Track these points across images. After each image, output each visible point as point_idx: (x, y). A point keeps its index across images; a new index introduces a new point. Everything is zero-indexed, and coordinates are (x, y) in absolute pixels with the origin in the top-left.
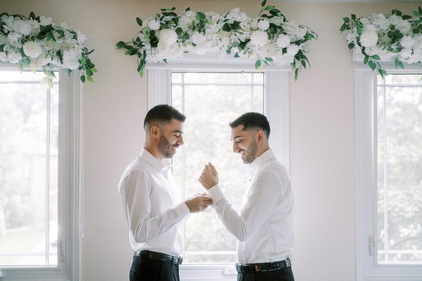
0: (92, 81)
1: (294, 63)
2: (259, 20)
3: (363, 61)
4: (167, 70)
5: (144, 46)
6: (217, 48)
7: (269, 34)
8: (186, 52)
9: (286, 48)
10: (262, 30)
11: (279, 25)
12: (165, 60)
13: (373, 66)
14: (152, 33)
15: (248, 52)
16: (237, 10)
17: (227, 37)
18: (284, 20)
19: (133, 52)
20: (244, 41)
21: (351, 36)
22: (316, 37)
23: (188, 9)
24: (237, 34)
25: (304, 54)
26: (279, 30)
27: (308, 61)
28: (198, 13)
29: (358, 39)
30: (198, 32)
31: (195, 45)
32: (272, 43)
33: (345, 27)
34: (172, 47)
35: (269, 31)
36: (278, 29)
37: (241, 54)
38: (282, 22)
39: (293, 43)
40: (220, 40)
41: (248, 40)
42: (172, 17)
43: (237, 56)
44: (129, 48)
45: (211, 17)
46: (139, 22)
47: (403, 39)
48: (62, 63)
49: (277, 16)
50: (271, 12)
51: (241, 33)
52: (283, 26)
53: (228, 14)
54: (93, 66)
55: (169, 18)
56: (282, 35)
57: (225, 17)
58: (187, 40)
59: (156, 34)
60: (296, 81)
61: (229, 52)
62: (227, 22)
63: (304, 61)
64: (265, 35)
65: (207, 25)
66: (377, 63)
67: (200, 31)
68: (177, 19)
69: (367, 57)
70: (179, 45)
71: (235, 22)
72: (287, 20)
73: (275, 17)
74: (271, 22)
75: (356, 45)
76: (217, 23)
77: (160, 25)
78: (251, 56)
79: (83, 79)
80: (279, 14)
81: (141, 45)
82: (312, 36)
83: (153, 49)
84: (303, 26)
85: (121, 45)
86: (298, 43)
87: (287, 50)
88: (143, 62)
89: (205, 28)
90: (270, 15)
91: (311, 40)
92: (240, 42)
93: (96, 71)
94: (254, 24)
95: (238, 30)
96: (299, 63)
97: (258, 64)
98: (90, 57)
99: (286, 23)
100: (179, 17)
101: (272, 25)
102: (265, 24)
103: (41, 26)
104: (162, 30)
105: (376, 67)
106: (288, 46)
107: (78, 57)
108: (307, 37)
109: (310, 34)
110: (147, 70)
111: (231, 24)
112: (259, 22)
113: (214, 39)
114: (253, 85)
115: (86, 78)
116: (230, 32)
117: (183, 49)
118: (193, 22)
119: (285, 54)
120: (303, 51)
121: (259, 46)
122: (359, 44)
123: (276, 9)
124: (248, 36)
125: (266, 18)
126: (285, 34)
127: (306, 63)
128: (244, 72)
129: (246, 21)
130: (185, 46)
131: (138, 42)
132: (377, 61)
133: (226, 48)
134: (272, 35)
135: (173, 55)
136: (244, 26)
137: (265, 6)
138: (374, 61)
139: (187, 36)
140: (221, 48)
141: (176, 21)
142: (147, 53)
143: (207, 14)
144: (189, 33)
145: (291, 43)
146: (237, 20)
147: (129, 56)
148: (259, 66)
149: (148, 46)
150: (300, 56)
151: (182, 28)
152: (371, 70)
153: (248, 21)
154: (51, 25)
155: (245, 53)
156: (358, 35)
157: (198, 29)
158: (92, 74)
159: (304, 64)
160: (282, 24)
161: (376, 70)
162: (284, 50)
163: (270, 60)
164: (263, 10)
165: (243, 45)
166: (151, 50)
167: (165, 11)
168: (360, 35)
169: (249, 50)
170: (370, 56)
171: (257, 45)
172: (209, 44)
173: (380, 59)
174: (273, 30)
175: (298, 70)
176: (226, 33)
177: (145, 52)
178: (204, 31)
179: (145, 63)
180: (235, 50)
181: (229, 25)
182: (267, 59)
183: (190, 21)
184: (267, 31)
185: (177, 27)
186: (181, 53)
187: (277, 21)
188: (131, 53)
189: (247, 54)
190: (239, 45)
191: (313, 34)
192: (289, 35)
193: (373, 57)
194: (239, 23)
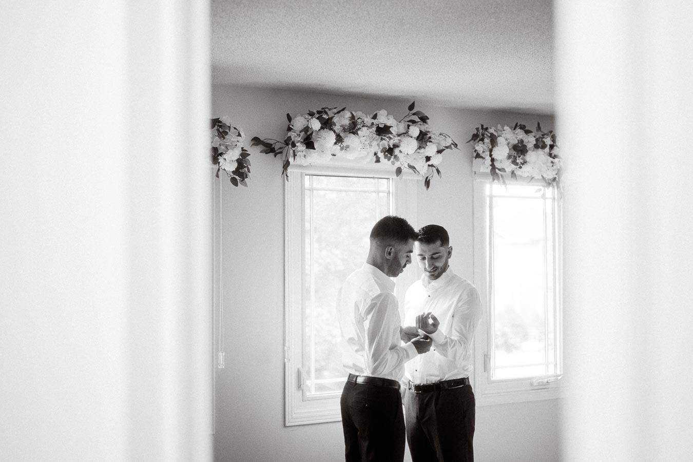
0: (246, 185)
2: (409, 126)
3: (489, 171)
4: (302, 173)
5: (295, 146)
7: (418, 142)
8: (334, 155)
10: (412, 137)
11: (427, 133)
15: (393, 158)
16: (384, 112)
20: (392, 147)
21: (480, 147)
23: (343, 110)
24: (387, 139)
26: (426, 138)
29: (491, 151)
35: (419, 139)
37: (384, 159)
40: (371, 144)
41: (396, 146)
43: (378, 161)
45: (361, 119)
46: (289, 118)
47: (528, 153)
50: (421, 118)
51: (390, 138)
53: (376, 116)
56: (429, 144)
59: (313, 136)
60: (427, 190)
62: (378, 126)
64: (415, 143)
65: (358, 126)
69: (494, 168)
73: (424, 124)
74: (419, 128)
75: (487, 157)
76: (371, 127)
77: (320, 125)
78: (395, 162)
79: (234, 182)
82: (456, 146)
83: (307, 151)
84: (444, 135)
85: (256, 141)
86: (441, 152)
87: (431, 158)
88: (286, 165)
92: (388, 148)
95: (387, 135)
97: (398, 170)
100: (333, 117)
101: (421, 133)
102: (415, 131)
106: (432, 155)
112: (410, 128)
114: (378, 192)
115: (238, 181)
116: (381, 137)
118: (348, 125)
121: (407, 154)
122: (491, 155)
123: (426, 116)
124: (398, 141)
126: (431, 142)
132: (502, 173)
134: (420, 143)
137: (414, 111)
139: (340, 138)
140: (368, 153)
142: (298, 154)
143: (356, 114)
144: (343, 135)
145: (437, 152)
146: (388, 124)
147: (264, 154)
148: (400, 173)
149: (301, 147)
151: (335, 128)
152: (492, 179)
155: (389, 160)
156: (491, 147)
157: (351, 131)
158: (246, 177)
162: (428, 159)
163: (413, 168)
164: (410, 115)
165: (390, 151)
166: (304, 151)
168: (493, 147)
171: (405, 152)
172: (360, 148)
173: (505, 172)
176: (378, 137)
177: (294, 153)
178: (357, 133)
180: (381, 155)
181: (381, 129)
182: (410, 166)
183: (347, 122)
184: (417, 138)
188: (268, 151)
189: (392, 160)
190: (386, 151)
192: (434, 144)
193: (499, 170)
194: (390, 127)
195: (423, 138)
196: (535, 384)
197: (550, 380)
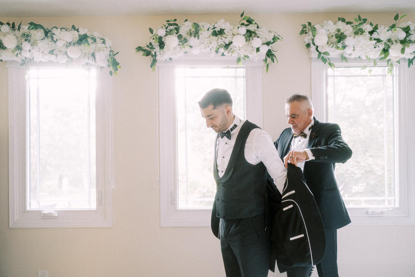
0: (117, 75)
1: (266, 60)
2: (238, 28)
3: (317, 57)
4: (173, 67)
5: (155, 48)
6: (208, 49)
7: (246, 38)
8: (185, 53)
9: (259, 48)
10: (241, 35)
11: (253, 31)
12: (171, 59)
13: (324, 60)
14: (160, 38)
15: (231, 51)
16: (222, 21)
17: (216, 41)
18: (258, 27)
19: (148, 54)
20: (228, 43)
21: (307, 38)
22: (281, 39)
23: (186, 20)
24: (223, 38)
25: (273, 53)
26: (253, 35)
27: (276, 58)
28: (194, 23)
29: (313, 40)
30: (194, 37)
31: (192, 47)
32: (248, 45)
33: (303, 32)
34: (175, 48)
35: (246, 36)
36: (252, 33)
37: (226, 53)
38: (256, 29)
39: (264, 44)
40: (210, 43)
41: (231, 43)
42: (175, 27)
43: (223, 55)
44: (144, 50)
45: (203, 26)
46: (151, 31)
47: (346, 39)
48: (96, 62)
49: (252, 24)
50: (247, 21)
51: (226, 38)
52: (256, 32)
53: (216, 23)
54: (117, 64)
55: (172, 27)
56: (255, 38)
57: (214, 26)
58: (186, 43)
59: (163, 40)
60: (267, 72)
61: (217, 52)
62: (215, 29)
63: (273, 58)
64: (243, 39)
65: (200, 32)
66: (328, 58)
67: (195, 37)
68: (179, 28)
69: (320, 53)
70: (181, 47)
71: (221, 29)
72: (259, 27)
73: (251, 25)
74: (248, 29)
75: (312, 45)
76: (208, 30)
77: (166, 33)
78: (233, 54)
79: (111, 73)
80: (254, 22)
81: (152, 48)
82: (279, 39)
83: (161, 50)
84: (271, 31)
85: (139, 49)
86: (268, 44)
87: (259, 49)
88: (155, 61)
89: (199, 34)
90: (247, 23)
91: (277, 41)
92: (225, 44)
93: (121, 67)
94: (235, 31)
95: (223, 35)
96: (269, 60)
97: (239, 60)
98: (116, 57)
99: (259, 29)
100: (180, 27)
101: (248, 31)
102: (243, 30)
103: (79, 35)
104: (167, 36)
105: (327, 61)
106: (260, 46)
107: (106, 57)
108: (275, 39)
109: (276, 37)
110: (158, 66)
111: (218, 31)
112: (239, 28)
113: (206, 42)
114: (236, 77)
115: (113, 72)
116: (217, 37)
117: (184, 50)
118: (190, 30)
119: (259, 53)
120: (273, 51)
121: (239, 47)
122: (314, 44)
123: (251, 19)
124: (231, 39)
125: (244, 26)
126: (258, 37)
127: (275, 59)
128: (230, 67)
129: (229, 28)
130: (184, 47)
131: (150, 45)
132: (328, 56)
133: (215, 49)
134: (248, 38)
135: (176, 55)
136: (228, 32)
137: (243, 17)
138: (325, 56)
139: (186, 40)
140: (211, 49)
141: (177, 29)
142: (157, 53)
143: (200, 24)
144: (187, 38)
145: (263, 44)
146: (223, 28)
147: (145, 57)
148: (239, 62)
149: (157, 49)
150: (270, 54)
151: (182, 34)
152: (323, 63)
153: (230, 28)
154: (86, 34)
155: (229, 53)
156: (312, 37)
157: (194, 35)
158: (117, 70)
159: (273, 60)
160: (255, 30)
161: (327, 63)
162: (258, 50)
163: (248, 57)
164: (242, 20)
165: (227, 46)
166: (160, 51)
167: (169, 22)
168: (314, 37)
169: (232, 50)
170: (322, 53)
171: (237, 46)
172: (203, 46)
173: (329, 55)
174: (249, 35)
175: (269, 65)
176: (215, 37)
177: (155, 53)
178: (198, 37)
179: (156, 62)
180: (222, 50)
181: (217, 32)
182: (245, 56)
183: (188, 29)
184: (245, 35)
185: (179, 34)
186: (182, 53)
187: (252, 28)
188: (146, 54)
189: (230, 53)
190: (224, 47)
191: (279, 37)
192: (261, 38)
193: (324, 53)
194: (224, 30)
195: (250, 34)
196: (370, 213)
197: (383, 211)
